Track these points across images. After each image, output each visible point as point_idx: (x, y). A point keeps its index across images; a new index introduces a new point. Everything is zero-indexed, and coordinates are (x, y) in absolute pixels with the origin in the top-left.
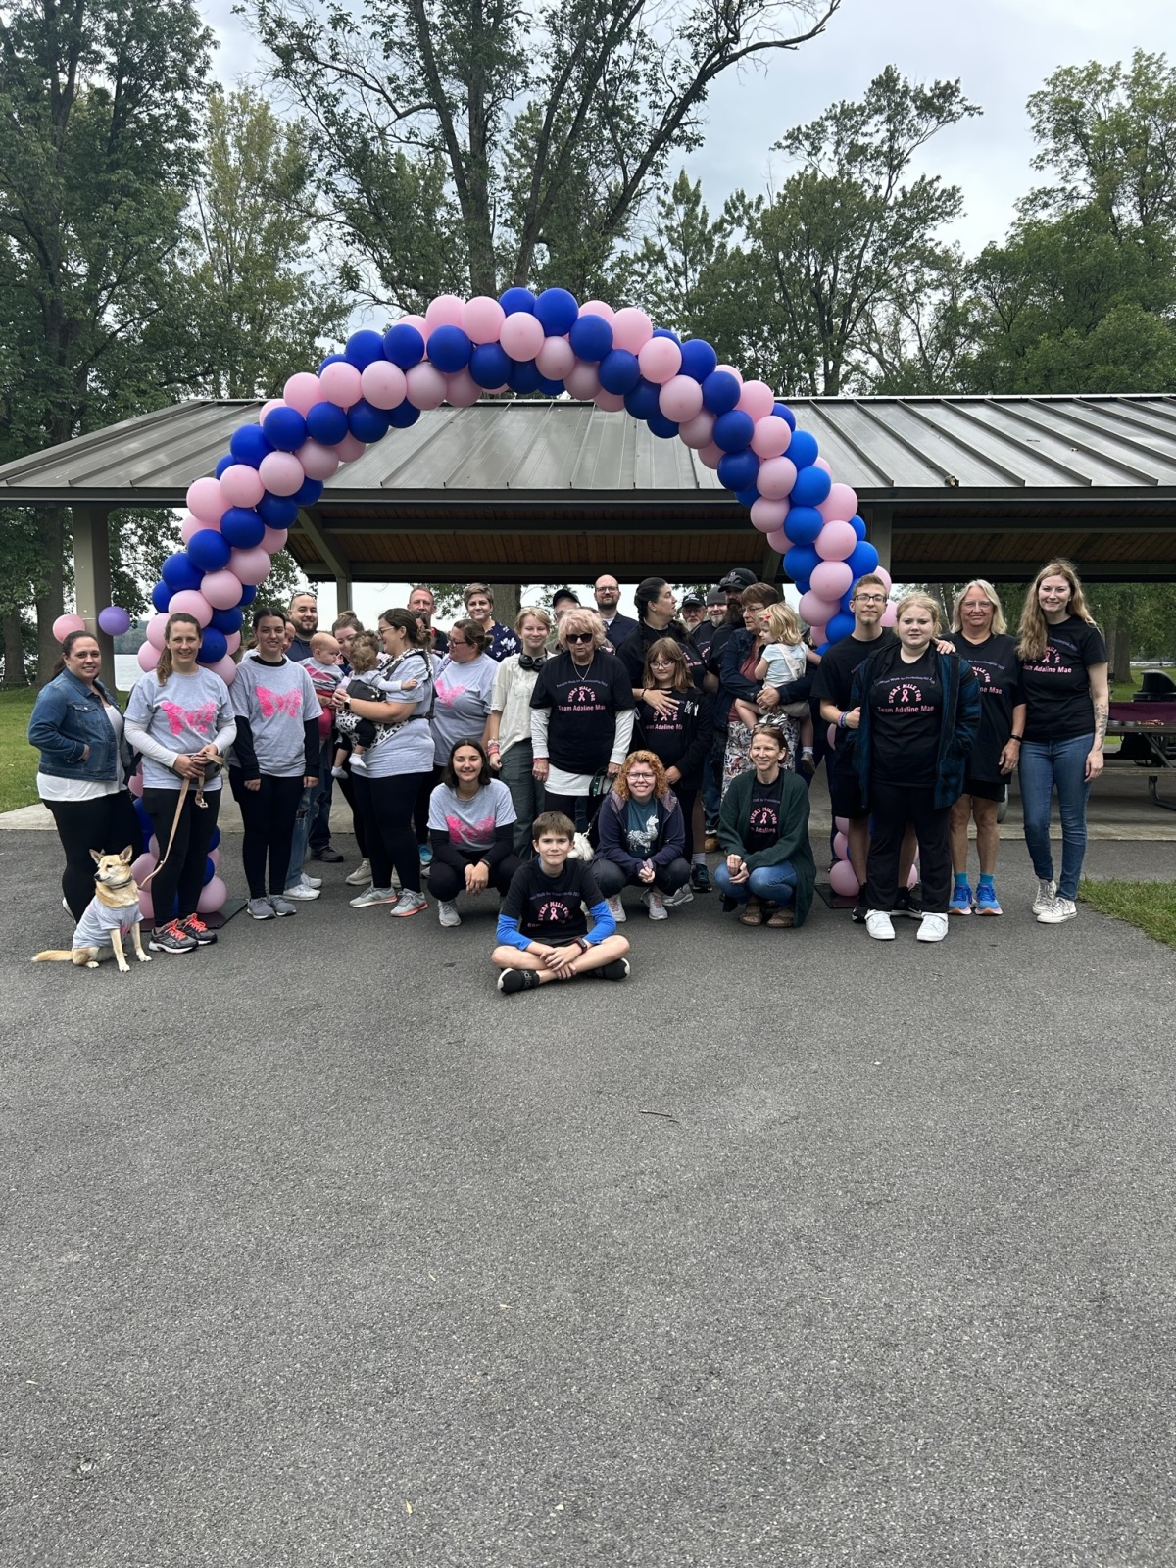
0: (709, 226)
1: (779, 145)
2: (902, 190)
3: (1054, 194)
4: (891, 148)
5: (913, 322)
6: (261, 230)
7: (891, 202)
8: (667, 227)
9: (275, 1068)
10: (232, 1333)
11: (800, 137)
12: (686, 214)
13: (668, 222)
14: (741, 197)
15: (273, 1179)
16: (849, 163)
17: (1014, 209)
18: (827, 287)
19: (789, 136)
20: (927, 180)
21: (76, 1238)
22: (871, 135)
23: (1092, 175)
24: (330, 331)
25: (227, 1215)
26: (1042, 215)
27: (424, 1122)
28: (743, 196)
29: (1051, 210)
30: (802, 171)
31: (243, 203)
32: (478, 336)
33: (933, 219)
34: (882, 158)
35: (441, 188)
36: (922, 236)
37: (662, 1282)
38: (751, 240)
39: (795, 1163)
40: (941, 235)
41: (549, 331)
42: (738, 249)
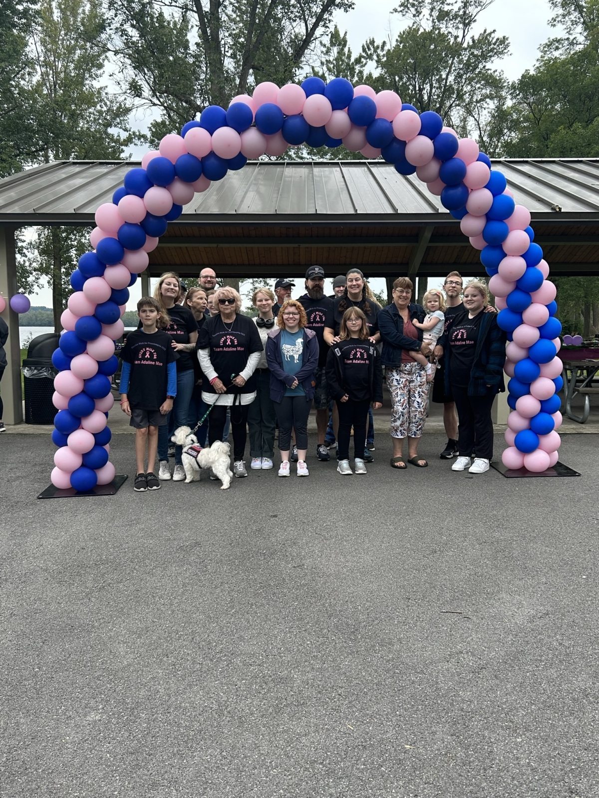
0: (353, 60)
1: (396, 10)
2: (473, 38)
3: (562, 42)
4: (465, 12)
5: (476, 119)
6: (74, 60)
7: (465, 45)
8: (327, 61)
9: (184, 585)
10: (226, 769)
11: (409, 5)
12: (338, 53)
13: (327, 58)
14: (372, 42)
15: (211, 660)
16: (439, 21)
17: (538, 51)
18: (426, 97)
19: (402, 5)
20: (488, 32)
21: (92, 702)
22: (452, 4)
23: (585, 30)
24: (118, 124)
25: (190, 686)
26: (556, 54)
27: (298, 620)
28: (373, 41)
29: (560, 51)
30: (411, 26)
31: (62, 44)
32: (289, 111)
33: (491, 56)
34: (459, 19)
35: (186, 35)
36: (484, 67)
37: (509, 728)
38: (380, 68)
39: (560, 644)
40: (494, 65)
41: (335, 108)
42: (370, 74)
